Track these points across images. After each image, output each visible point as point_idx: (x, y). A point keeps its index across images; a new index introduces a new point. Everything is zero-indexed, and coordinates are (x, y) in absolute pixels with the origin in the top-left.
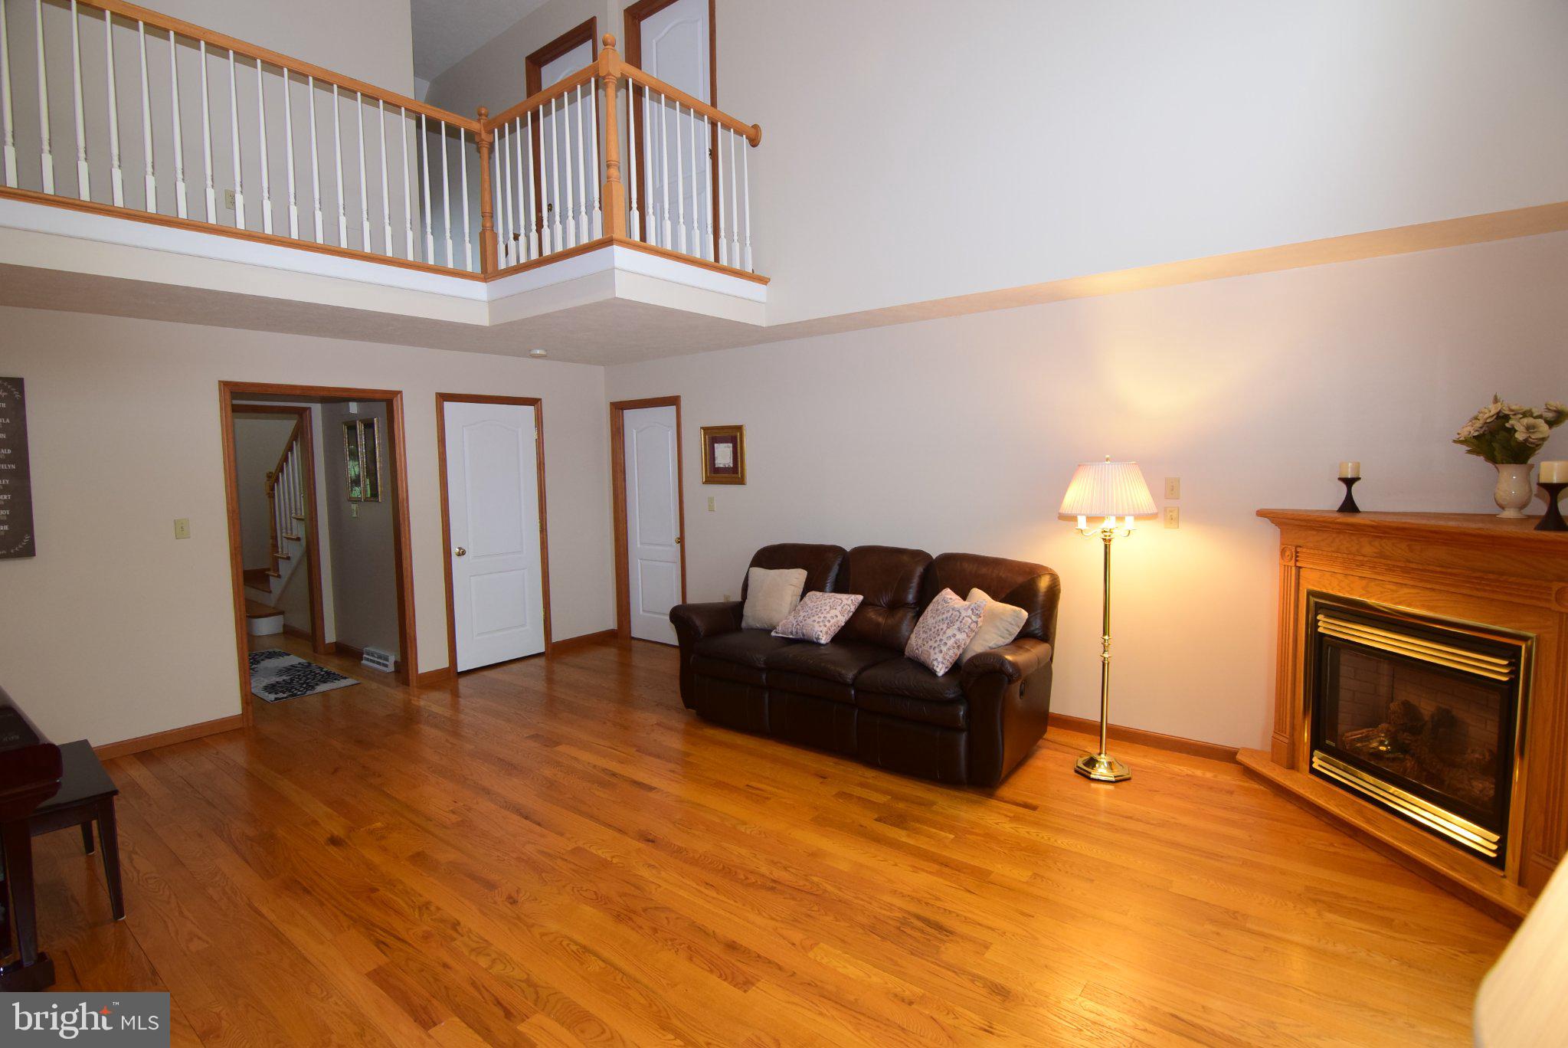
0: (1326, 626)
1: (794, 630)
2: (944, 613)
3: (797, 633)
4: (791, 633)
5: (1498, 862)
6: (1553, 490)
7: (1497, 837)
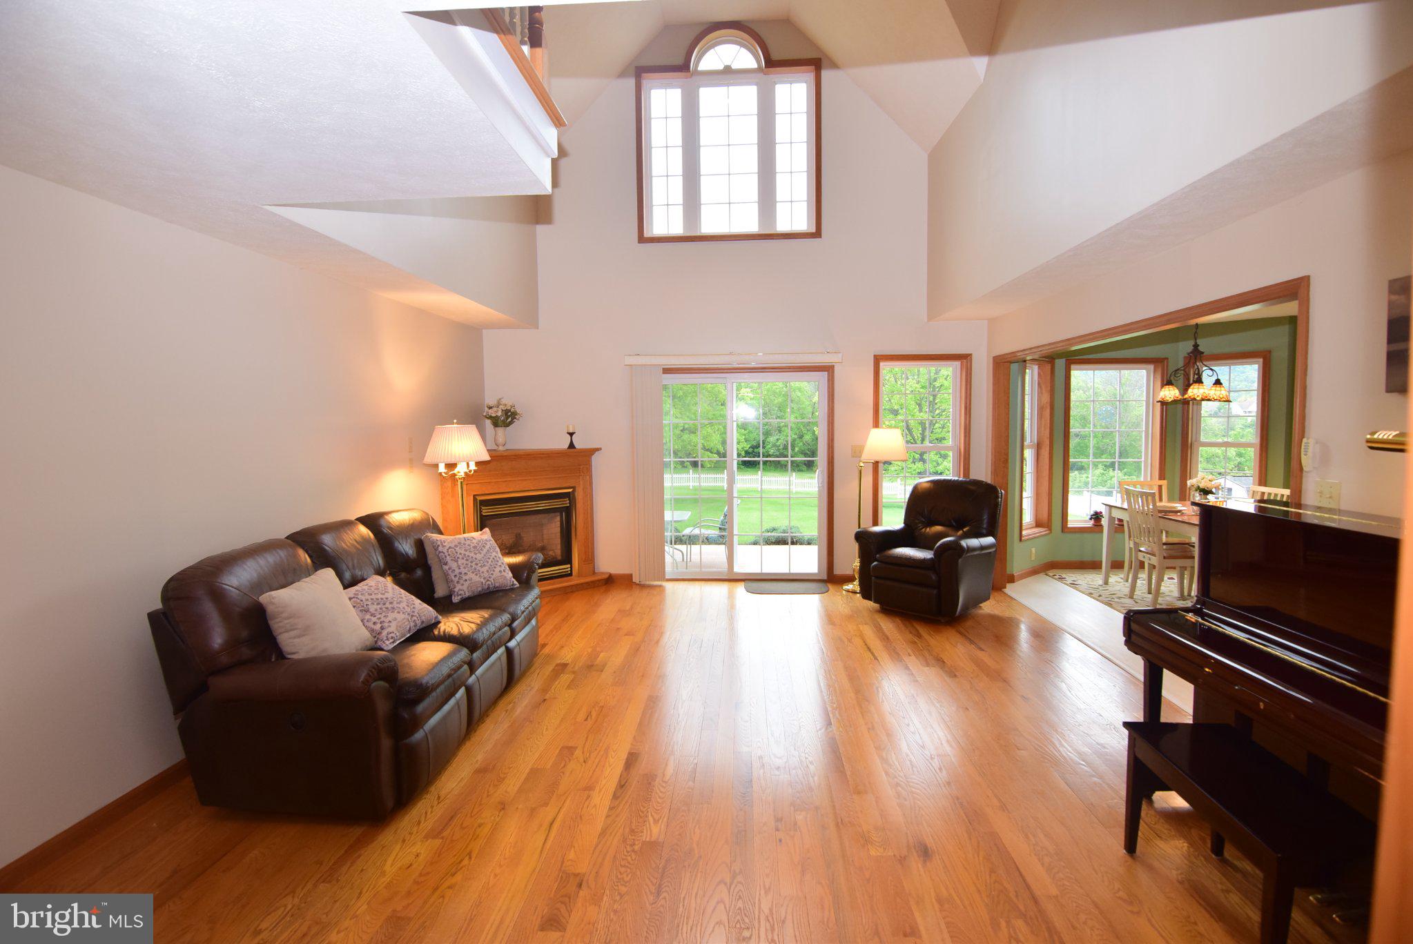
0: (486, 511)
1: (412, 624)
3: (415, 625)
4: (410, 628)
5: (571, 575)
6: (571, 434)
7: (569, 566)
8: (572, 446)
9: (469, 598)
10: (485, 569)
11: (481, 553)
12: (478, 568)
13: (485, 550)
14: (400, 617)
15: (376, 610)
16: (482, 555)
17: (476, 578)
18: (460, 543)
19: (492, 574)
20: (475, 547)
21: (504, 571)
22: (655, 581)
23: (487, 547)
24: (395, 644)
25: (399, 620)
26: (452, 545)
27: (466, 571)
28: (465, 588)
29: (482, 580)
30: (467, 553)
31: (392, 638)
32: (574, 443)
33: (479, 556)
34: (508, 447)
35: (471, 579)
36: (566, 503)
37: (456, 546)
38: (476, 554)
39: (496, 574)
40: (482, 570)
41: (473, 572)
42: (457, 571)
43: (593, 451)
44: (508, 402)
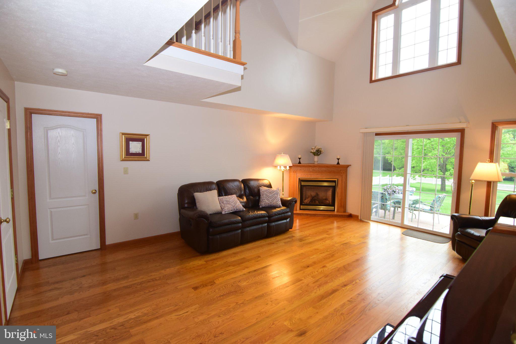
0: (303, 184)
1: (233, 209)
2: (273, 193)
3: (234, 209)
4: (232, 210)
5: (334, 211)
6: (338, 159)
7: (333, 207)
8: (338, 163)
9: (264, 207)
10: (271, 199)
11: (271, 194)
12: (269, 198)
13: (273, 194)
14: (229, 206)
15: (225, 203)
16: (272, 195)
17: (267, 201)
18: (266, 190)
19: (273, 201)
20: (270, 192)
21: (278, 201)
22: (366, 220)
23: (274, 193)
24: (225, 213)
25: (229, 207)
26: (264, 191)
27: (265, 199)
28: (263, 204)
29: (269, 202)
30: (267, 194)
31: (225, 211)
32: (339, 162)
33: (270, 195)
34: (319, 163)
35: (265, 202)
36: (333, 184)
37: (265, 191)
38: (269, 194)
39: (275, 201)
40: (270, 199)
41: (267, 200)
42: (263, 198)
43: (348, 166)
44: (318, 147)
